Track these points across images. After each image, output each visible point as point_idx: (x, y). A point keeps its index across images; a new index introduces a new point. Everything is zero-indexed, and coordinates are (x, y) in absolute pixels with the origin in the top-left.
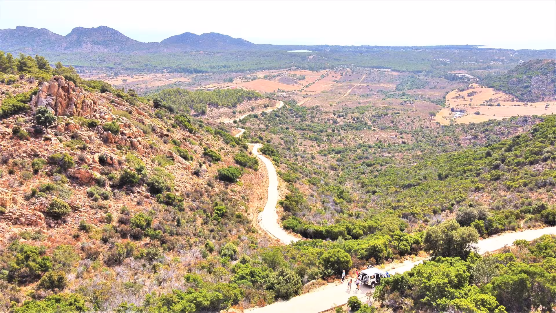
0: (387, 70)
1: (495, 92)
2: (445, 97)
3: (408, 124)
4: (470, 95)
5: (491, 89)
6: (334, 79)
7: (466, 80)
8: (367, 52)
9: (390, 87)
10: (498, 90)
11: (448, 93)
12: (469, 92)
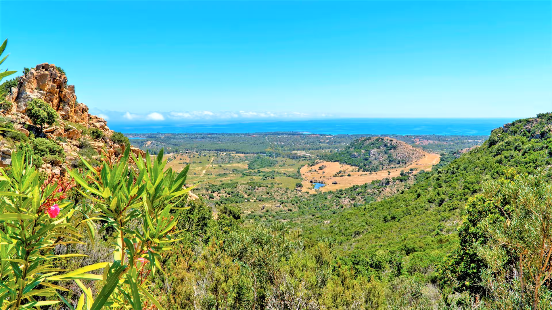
0: (232, 152)
1: (341, 165)
2: (299, 172)
3: (283, 194)
4: (320, 168)
5: (337, 163)
6: (182, 161)
7: (309, 158)
8: (203, 138)
9: (243, 166)
10: (343, 163)
11: (300, 168)
12: (320, 166)
